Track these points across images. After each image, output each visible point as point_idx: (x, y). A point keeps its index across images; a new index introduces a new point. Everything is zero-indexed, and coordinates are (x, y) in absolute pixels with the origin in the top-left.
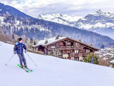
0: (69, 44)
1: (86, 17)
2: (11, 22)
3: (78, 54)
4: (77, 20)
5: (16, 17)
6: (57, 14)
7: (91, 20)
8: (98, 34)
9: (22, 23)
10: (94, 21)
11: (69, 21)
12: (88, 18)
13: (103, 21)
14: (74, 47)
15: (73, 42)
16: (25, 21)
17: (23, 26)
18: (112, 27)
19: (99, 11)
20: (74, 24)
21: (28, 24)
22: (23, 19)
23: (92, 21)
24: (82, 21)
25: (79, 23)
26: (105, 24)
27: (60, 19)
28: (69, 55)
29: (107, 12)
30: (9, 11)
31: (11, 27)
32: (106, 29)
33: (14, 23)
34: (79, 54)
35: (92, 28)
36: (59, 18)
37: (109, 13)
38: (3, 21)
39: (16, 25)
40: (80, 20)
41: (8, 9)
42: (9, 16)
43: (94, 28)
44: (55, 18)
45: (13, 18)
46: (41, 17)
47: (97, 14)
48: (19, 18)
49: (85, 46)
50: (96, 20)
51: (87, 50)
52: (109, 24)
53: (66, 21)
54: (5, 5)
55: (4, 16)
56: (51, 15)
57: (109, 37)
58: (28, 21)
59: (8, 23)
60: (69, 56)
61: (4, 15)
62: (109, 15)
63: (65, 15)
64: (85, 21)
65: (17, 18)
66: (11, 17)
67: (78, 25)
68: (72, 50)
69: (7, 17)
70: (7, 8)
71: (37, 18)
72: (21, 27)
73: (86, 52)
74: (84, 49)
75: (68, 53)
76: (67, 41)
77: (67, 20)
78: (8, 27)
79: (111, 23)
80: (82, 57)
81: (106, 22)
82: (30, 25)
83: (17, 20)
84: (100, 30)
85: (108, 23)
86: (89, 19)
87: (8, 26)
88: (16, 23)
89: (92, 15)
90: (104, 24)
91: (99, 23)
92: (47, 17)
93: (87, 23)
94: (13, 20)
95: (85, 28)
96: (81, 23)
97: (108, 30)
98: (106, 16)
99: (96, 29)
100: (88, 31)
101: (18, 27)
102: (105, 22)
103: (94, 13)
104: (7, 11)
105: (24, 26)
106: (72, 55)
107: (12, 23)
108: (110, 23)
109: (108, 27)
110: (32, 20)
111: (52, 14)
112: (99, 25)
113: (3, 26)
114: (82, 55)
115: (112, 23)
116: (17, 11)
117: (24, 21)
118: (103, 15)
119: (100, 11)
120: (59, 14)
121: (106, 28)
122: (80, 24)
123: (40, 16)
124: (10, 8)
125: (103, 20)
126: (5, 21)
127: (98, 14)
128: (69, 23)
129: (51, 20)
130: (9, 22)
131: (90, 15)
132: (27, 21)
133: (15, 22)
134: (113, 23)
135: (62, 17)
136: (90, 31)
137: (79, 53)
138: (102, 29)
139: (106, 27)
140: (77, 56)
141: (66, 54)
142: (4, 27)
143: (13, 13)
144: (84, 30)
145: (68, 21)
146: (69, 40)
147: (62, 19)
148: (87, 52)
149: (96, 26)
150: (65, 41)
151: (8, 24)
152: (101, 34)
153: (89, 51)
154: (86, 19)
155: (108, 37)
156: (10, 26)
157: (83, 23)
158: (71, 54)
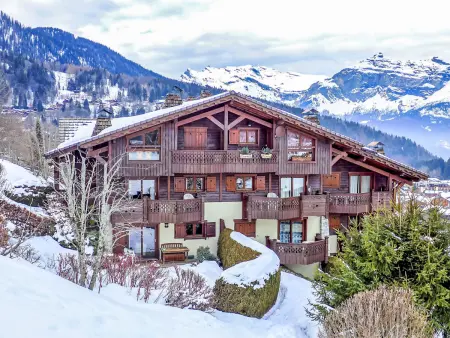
0: (250, 137)
1: (336, 77)
2: (91, 89)
3: (300, 199)
4: (306, 87)
5: (108, 73)
6: (243, 67)
7: (352, 87)
8: (377, 129)
9: (126, 93)
10: (362, 91)
11: (282, 91)
12: (341, 81)
13: (389, 90)
14: (274, 157)
15: (269, 125)
16: (138, 85)
17: (130, 102)
18: (421, 109)
19: (377, 58)
20: (298, 99)
21: (145, 96)
22: (132, 79)
23: (355, 91)
24: (324, 91)
25: (313, 96)
26: (398, 101)
27: (252, 84)
28: (245, 206)
29: (403, 63)
30: (87, 56)
31: (91, 107)
32: (401, 117)
33: (102, 94)
34: (308, 202)
35: (356, 112)
36: (248, 79)
37: (412, 65)
38: (65, 87)
39: (107, 98)
40: (315, 88)
41: (85, 50)
42: (86, 72)
43: (362, 111)
44: (234, 79)
45: (99, 78)
46: (190, 77)
47: (372, 66)
48: (118, 77)
49: (344, 155)
50: (367, 87)
51: (354, 180)
52: (409, 101)
53: (273, 90)
54: (76, 37)
55: (68, 71)
56: (222, 70)
57: (413, 141)
58: (146, 86)
59: (82, 93)
60: (245, 213)
61: (71, 67)
62: (410, 71)
63: (269, 71)
64: (334, 90)
65: (110, 78)
66: (92, 73)
67: (311, 102)
68: (266, 175)
69: (80, 73)
70: (83, 47)
71: (179, 79)
72: (123, 108)
73: (346, 188)
74: (338, 174)
75: (237, 196)
76: (232, 117)
77: (274, 88)
78: (82, 105)
79: (418, 97)
80: (325, 221)
81: (401, 94)
82: (151, 101)
83: (113, 84)
84: (380, 118)
85: (407, 96)
86: (345, 83)
87: (81, 102)
88: (108, 93)
89: (354, 72)
90: (395, 99)
91: (378, 96)
92: (210, 75)
93: (340, 98)
94: (97, 83)
95: (331, 113)
96: (320, 97)
97: (407, 118)
98: (400, 75)
99: (367, 115)
100: (343, 120)
101: (114, 107)
102: (396, 93)
103: (362, 66)
104: (81, 56)
105: (132, 104)
106: (265, 206)
107: (94, 94)
108: (412, 98)
109: (406, 109)
110: (160, 86)
111: (228, 68)
112: (378, 102)
113: (66, 101)
114: (323, 209)
115: (421, 99)
116: (115, 57)
117: (135, 86)
118: (391, 69)
119: (381, 57)
120: (250, 66)
121: (401, 114)
122: (315, 99)
123: (187, 73)
124: (92, 47)
125: (392, 88)
126: (72, 86)
127: (377, 68)
128: (280, 96)
129: (222, 85)
130: (84, 91)
131: (349, 69)
132: (144, 86)
133: (105, 91)
134: (423, 96)
135: (257, 78)
136: (349, 120)
137: (306, 193)
138: (388, 115)
139: (401, 111)
140: (294, 214)
141: (225, 200)
142: (67, 105)
143: (101, 63)
144: (330, 118)
145: (277, 91)
146: (243, 117)
147: (260, 85)
148: (353, 189)
149: (368, 105)
150: (220, 117)
151: (82, 97)
152: (383, 131)
153: (366, 181)
154: (334, 84)
155: (409, 141)
156: (86, 103)
157: (326, 96)
158: (255, 199)
